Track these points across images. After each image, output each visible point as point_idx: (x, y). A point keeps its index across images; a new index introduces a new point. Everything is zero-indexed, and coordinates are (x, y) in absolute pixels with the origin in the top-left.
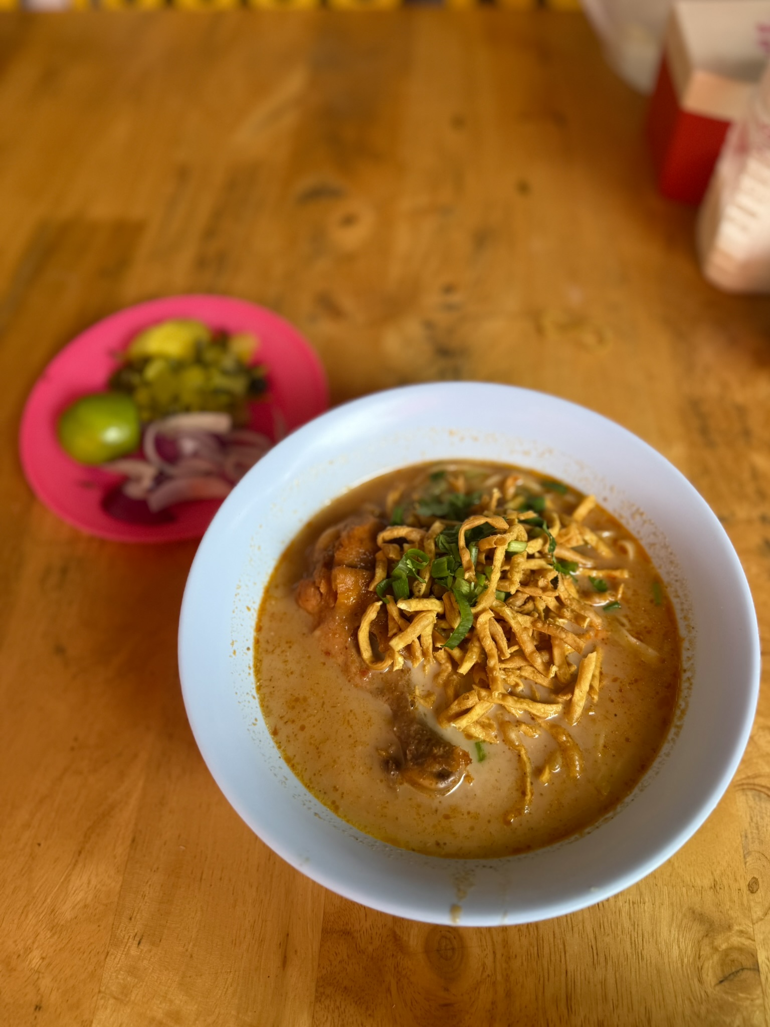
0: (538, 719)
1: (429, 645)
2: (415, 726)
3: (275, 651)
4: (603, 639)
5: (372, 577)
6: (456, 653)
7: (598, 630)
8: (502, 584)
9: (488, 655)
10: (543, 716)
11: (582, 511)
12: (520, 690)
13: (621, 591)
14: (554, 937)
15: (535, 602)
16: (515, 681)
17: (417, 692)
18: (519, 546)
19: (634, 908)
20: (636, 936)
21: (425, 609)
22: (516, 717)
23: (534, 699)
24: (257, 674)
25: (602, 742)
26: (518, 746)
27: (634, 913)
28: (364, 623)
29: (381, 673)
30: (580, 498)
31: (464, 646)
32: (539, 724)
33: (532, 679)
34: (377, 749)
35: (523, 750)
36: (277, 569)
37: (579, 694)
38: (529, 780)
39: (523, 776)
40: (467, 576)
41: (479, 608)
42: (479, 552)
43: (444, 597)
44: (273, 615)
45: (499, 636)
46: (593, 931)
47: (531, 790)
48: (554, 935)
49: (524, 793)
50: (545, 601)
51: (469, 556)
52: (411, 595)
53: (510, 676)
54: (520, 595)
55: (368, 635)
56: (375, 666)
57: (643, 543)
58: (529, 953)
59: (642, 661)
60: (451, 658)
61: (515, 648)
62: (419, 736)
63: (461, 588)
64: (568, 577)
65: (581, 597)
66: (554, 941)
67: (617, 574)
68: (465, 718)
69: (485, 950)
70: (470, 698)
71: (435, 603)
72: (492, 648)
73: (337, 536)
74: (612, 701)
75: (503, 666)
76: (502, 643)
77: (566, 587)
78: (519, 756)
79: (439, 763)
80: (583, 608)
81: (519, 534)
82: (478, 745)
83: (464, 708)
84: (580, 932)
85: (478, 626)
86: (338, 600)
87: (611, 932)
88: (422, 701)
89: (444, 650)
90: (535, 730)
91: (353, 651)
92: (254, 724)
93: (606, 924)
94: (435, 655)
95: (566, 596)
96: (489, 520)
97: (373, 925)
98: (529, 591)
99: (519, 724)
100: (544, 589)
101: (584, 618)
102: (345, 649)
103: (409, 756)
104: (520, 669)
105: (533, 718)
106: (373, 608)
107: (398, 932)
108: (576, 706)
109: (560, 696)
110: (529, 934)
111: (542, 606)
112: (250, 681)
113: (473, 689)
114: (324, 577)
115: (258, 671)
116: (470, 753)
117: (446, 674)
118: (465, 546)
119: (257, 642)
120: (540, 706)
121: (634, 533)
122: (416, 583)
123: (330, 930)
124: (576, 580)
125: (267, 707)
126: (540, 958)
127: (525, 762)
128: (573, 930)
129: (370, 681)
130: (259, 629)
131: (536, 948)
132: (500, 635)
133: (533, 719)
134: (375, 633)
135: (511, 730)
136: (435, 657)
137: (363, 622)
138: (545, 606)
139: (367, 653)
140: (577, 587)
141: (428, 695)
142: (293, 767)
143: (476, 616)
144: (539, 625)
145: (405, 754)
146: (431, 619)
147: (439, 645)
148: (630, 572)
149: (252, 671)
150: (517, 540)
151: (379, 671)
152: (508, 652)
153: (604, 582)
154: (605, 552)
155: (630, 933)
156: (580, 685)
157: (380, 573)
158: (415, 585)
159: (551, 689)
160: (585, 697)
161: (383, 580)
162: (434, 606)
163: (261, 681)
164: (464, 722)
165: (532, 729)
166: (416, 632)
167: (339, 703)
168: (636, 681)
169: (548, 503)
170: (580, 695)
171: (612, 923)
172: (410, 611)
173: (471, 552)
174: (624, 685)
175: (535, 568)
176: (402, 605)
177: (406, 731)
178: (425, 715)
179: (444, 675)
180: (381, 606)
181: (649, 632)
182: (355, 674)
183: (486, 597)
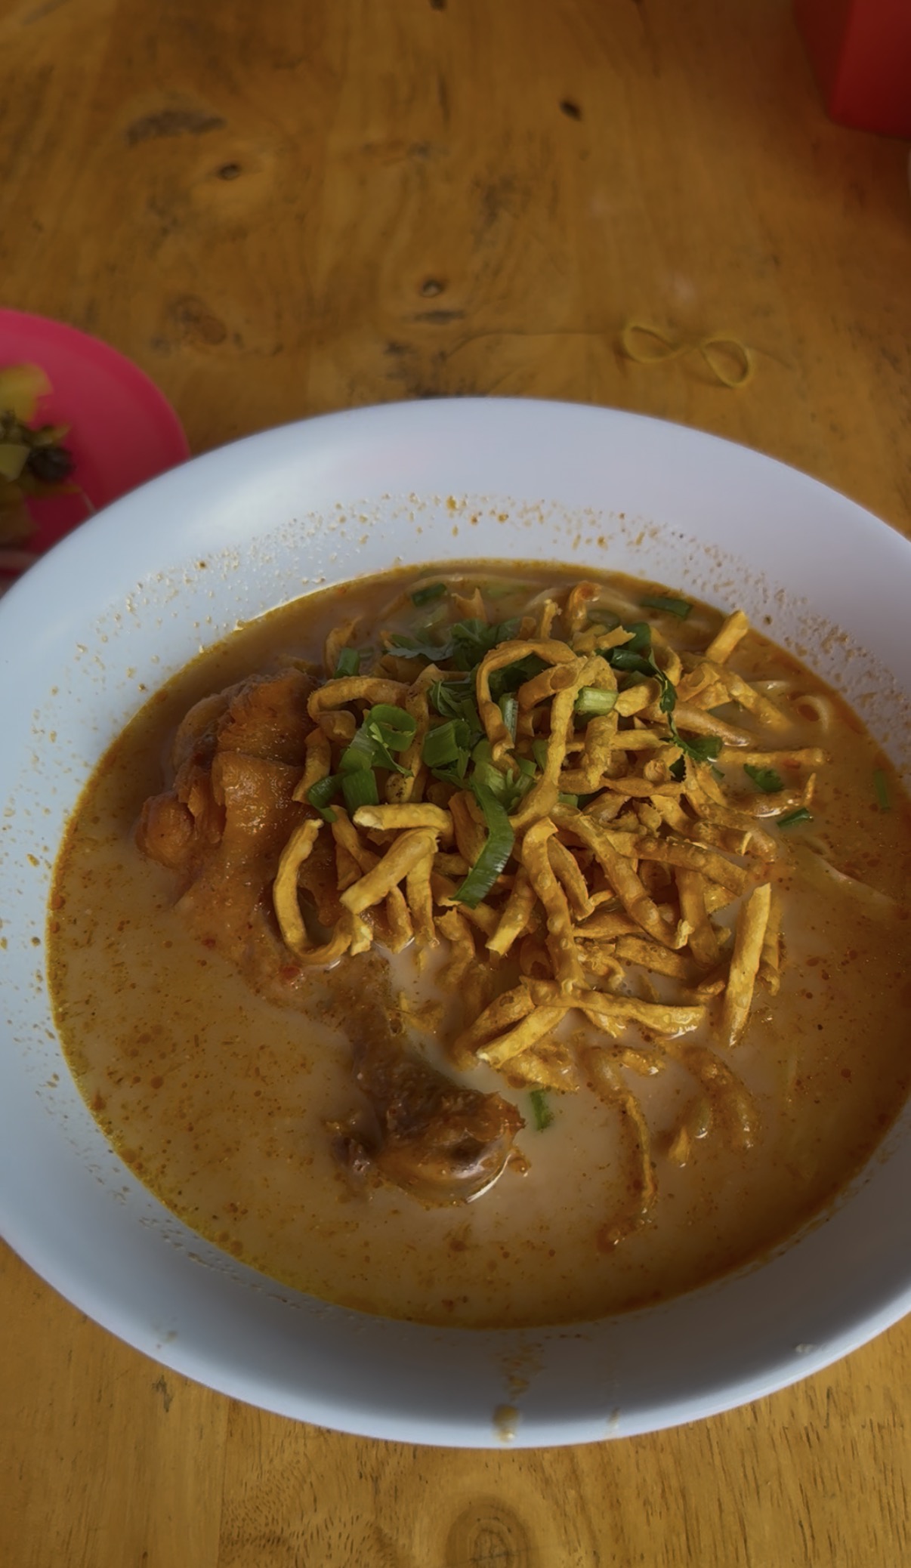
0: (657, 1039)
1: (425, 901)
2: (402, 1065)
3: (92, 941)
4: (781, 880)
5: (299, 776)
6: (483, 914)
7: (768, 864)
8: (570, 778)
9: (548, 911)
10: (668, 1030)
11: (725, 643)
12: (618, 982)
13: (810, 786)
14: (721, 1510)
15: (640, 815)
16: (608, 966)
17: (405, 1004)
18: (602, 698)
19: (882, 1437)
20: (890, 1493)
21: (412, 824)
22: (613, 1037)
23: (646, 998)
24: (58, 993)
25: (792, 1073)
26: (620, 1092)
27: (883, 1448)
28: (284, 866)
29: (326, 972)
30: (718, 621)
31: (499, 900)
32: (660, 1047)
33: (643, 963)
34: (323, 1122)
35: (631, 1099)
36: (94, 785)
37: (739, 979)
38: (646, 1158)
39: (634, 1152)
40: (498, 753)
41: (526, 816)
42: (521, 712)
43: (452, 802)
44: (87, 877)
45: (569, 871)
46: (802, 1491)
47: (653, 1178)
48: (720, 1505)
49: (638, 1185)
50: (659, 811)
51: (501, 717)
52: (383, 800)
53: (594, 953)
54: (607, 797)
55: (295, 894)
56: (313, 955)
57: (847, 697)
58: (669, 1547)
59: (863, 917)
60: (471, 925)
61: (603, 897)
62: (411, 1082)
63: (486, 780)
64: (703, 764)
65: (731, 804)
66: (721, 1517)
67: (800, 757)
68: (506, 1039)
69: (576, 1550)
70: (515, 999)
71: (435, 813)
72: (556, 894)
73: (222, 708)
74: (809, 996)
75: (581, 933)
76: (576, 885)
77: (703, 784)
78: (624, 1112)
79: (455, 1126)
80: (738, 819)
81: (600, 680)
82: (538, 1096)
83: (504, 1022)
84: (775, 1496)
85: (526, 851)
86: (228, 825)
87: (838, 1488)
88: (414, 1021)
89: (458, 912)
90: (654, 1061)
91: (265, 932)
92: (52, 1085)
93: (826, 1473)
94: (438, 922)
95: (702, 801)
96: (539, 649)
97: (330, 1518)
98: (629, 788)
99: (620, 1052)
100: (657, 783)
101: (740, 836)
102: (247, 927)
103: (392, 1124)
104: (616, 940)
105: (648, 1035)
106: (302, 833)
107: (386, 1530)
108: (735, 1005)
109: (700, 988)
110: (668, 1509)
111: (654, 821)
112: (42, 1005)
113: (520, 984)
114: (196, 782)
115: (58, 986)
116: (520, 1109)
117: (463, 966)
118: (490, 700)
119: (55, 928)
120: (660, 1010)
121: (829, 680)
122: (393, 778)
123: (238, 1536)
124: (719, 774)
125: (80, 1055)
126: (693, 1554)
127: (636, 1124)
128: (758, 1493)
129: (302, 989)
130: (59, 903)
131: (683, 1537)
132: (571, 869)
133: (648, 1039)
134: (308, 887)
135: (603, 1062)
136: (439, 930)
137: (282, 863)
138: (660, 822)
139: (295, 931)
140: (724, 787)
141: (429, 1007)
142: (140, 1169)
143: (521, 834)
144: (651, 846)
145: (383, 1122)
146: (426, 843)
147: (446, 902)
148: (827, 752)
149: (45, 984)
150: (595, 686)
151: (322, 967)
152: (590, 904)
153: (775, 774)
154: (774, 718)
155: (877, 1488)
156: (741, 959)
157: (315, 768)
158: (389, 783)
159: (682, 980)
160: (751, 985)
161: (323, 779)
162: (431, 820)
163: (67, 1005)
164: (505, 1049)
165: (647, 1059)
166: (395, 869)
167: (237, 1037)
168: (854, 955)
169: (656, 634)
170: (742, 980)
171: (839, 1472)
172: (382, 828)
173: (503, 710)
174: (829, 966)
175: (635, 747)
176: (364, 818)
177: (383, 1078)
178: (422, 1046)
179: (460, 968)
180: (320, 829)
181: (873, 863)
182: (271, 977)
183: (539, 793)
